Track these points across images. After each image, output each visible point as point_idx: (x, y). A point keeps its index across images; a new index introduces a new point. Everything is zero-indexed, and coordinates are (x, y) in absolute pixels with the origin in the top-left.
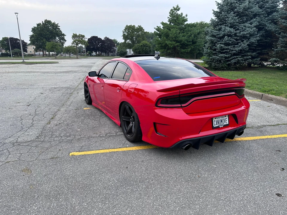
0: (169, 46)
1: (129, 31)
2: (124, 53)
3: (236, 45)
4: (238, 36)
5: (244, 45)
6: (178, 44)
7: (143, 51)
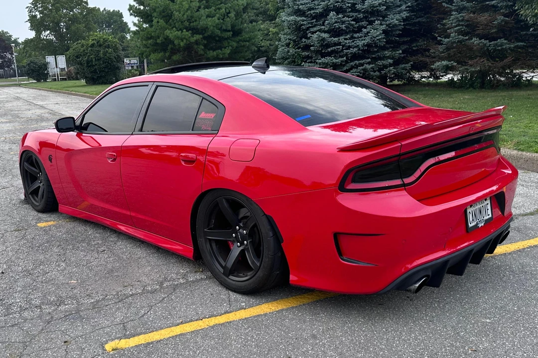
0: (176, 42)
1: (46, 8)
2: (40, 67)
3: (356, 32)
4: (358, 11)
5: (376, 32)
6: (198, 37)
7: (98, 60)
